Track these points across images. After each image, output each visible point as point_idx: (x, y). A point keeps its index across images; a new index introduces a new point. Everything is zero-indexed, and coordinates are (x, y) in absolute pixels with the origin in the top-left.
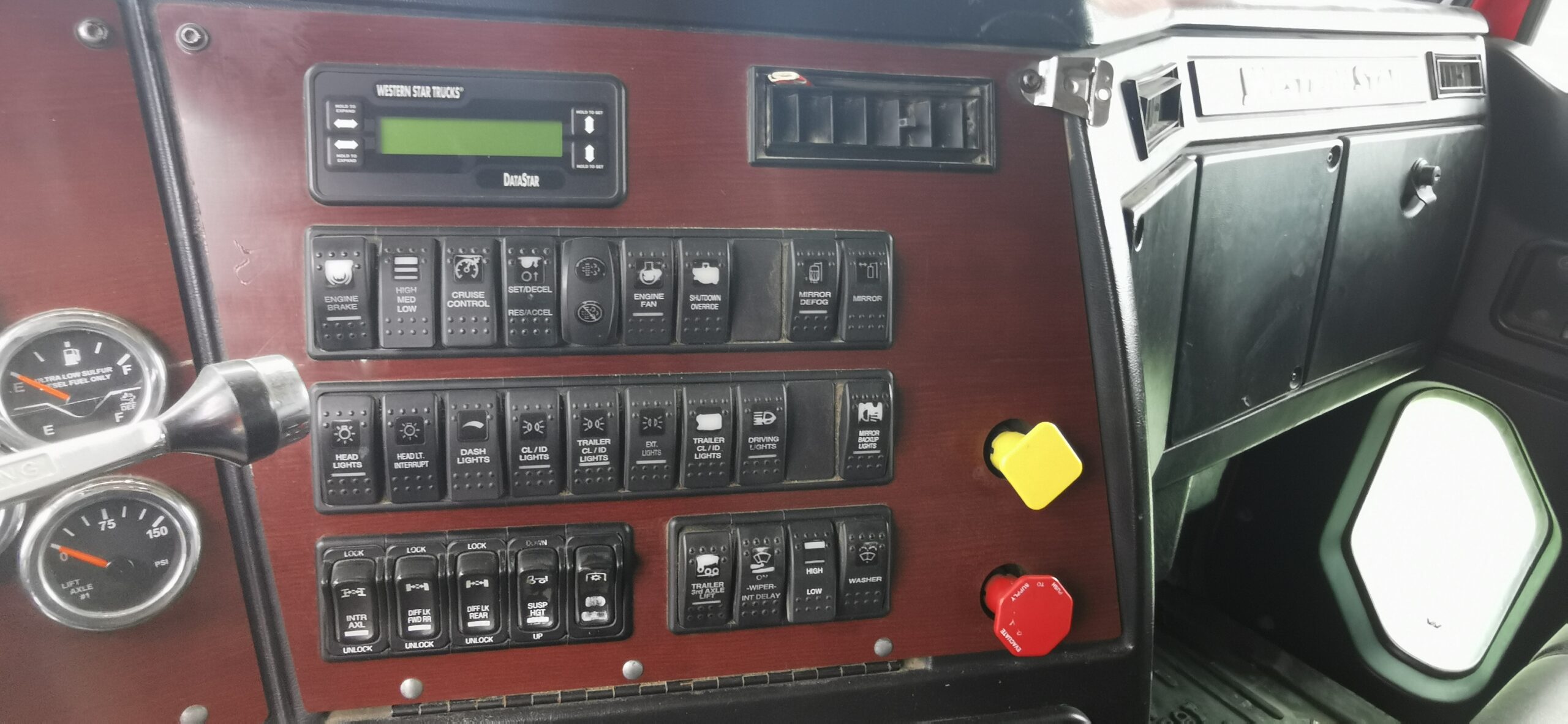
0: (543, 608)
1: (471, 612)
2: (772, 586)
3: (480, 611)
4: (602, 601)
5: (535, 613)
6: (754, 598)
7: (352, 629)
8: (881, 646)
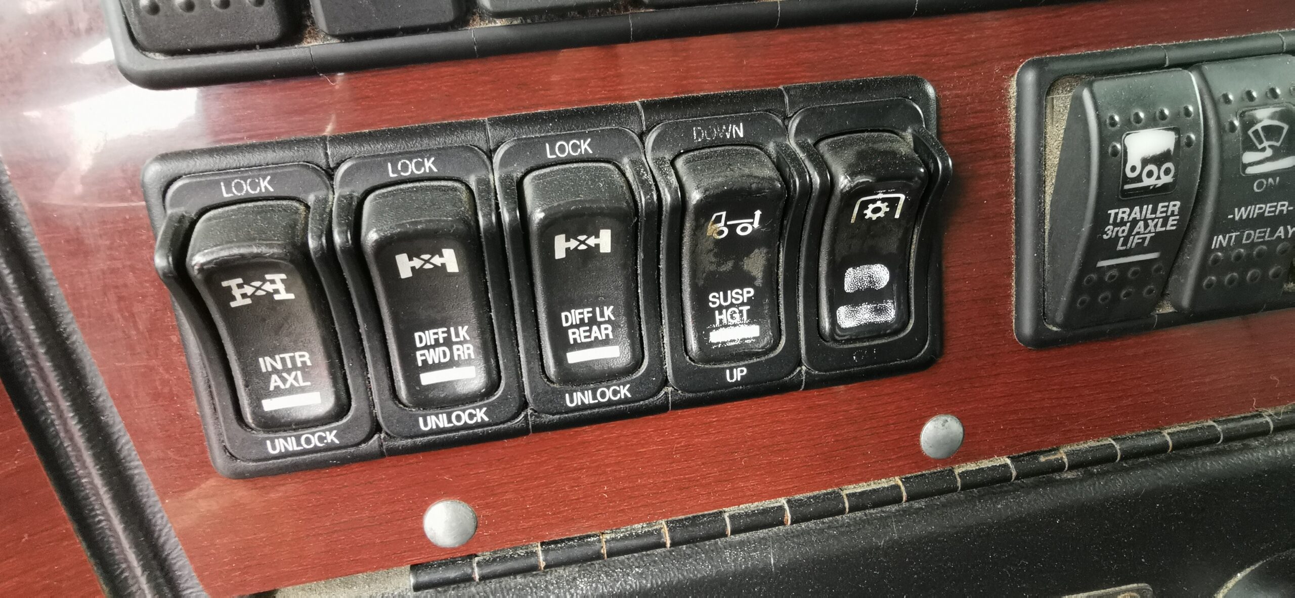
0: (743, 304)
1: (572, 326)
2: (1283, 207)
3: (593, 321)
4: (881, 274)
5: (725, 316)
6: (1239, 239)
7: (278, 392)
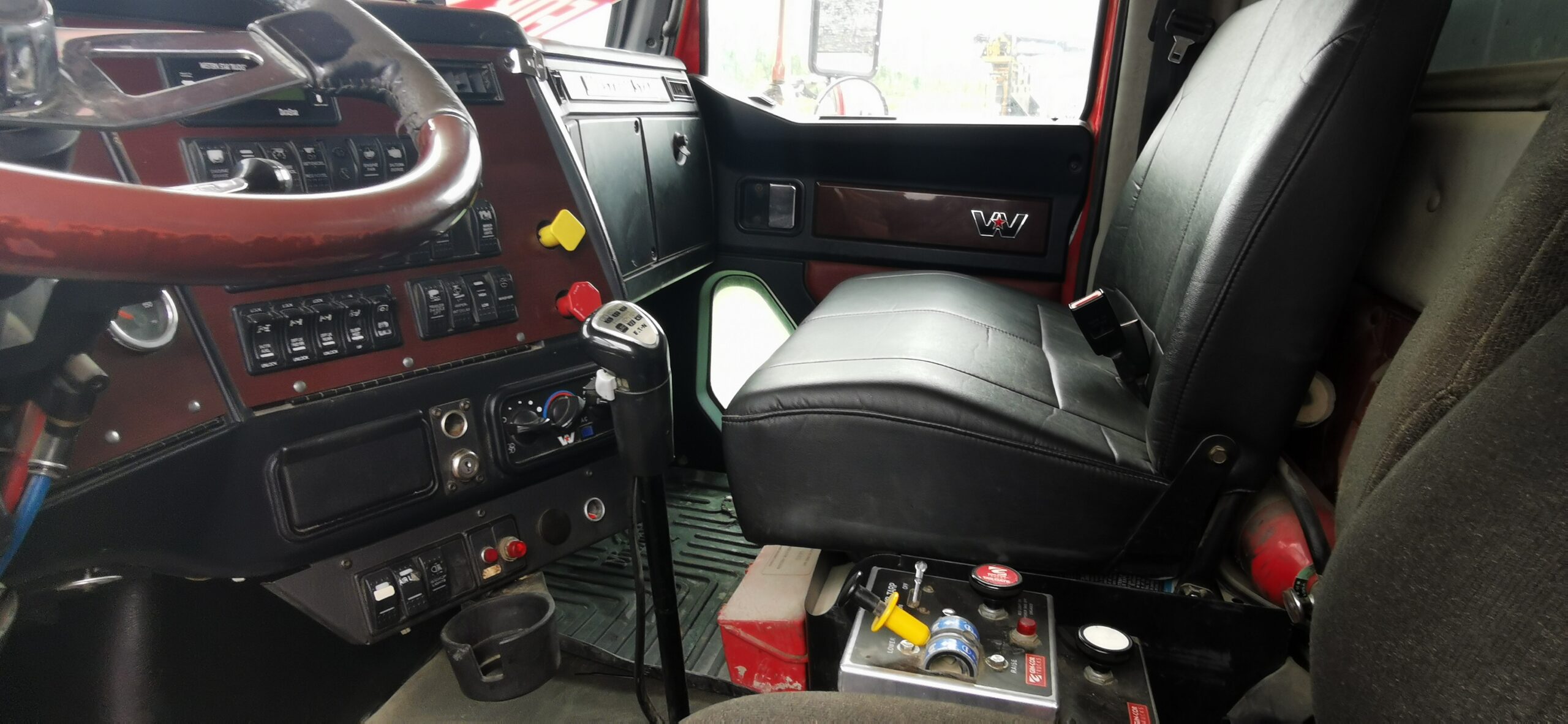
0: (358, 331)
1: (323, 337)
2: (465, 304)
3: (327, 336)
4: (386, 324)
5: (354, 334)
6: (458, 312)
7: (264, 353)
8: (520, 337)
